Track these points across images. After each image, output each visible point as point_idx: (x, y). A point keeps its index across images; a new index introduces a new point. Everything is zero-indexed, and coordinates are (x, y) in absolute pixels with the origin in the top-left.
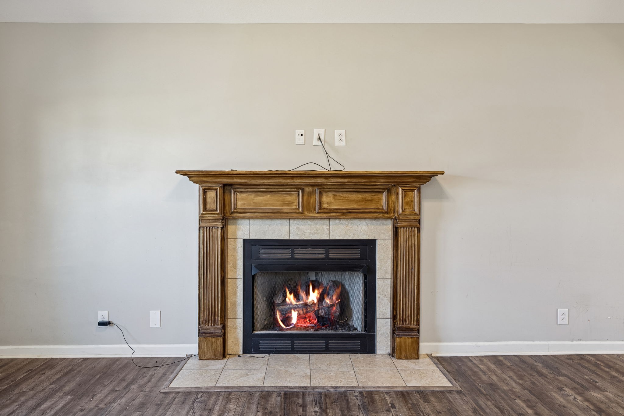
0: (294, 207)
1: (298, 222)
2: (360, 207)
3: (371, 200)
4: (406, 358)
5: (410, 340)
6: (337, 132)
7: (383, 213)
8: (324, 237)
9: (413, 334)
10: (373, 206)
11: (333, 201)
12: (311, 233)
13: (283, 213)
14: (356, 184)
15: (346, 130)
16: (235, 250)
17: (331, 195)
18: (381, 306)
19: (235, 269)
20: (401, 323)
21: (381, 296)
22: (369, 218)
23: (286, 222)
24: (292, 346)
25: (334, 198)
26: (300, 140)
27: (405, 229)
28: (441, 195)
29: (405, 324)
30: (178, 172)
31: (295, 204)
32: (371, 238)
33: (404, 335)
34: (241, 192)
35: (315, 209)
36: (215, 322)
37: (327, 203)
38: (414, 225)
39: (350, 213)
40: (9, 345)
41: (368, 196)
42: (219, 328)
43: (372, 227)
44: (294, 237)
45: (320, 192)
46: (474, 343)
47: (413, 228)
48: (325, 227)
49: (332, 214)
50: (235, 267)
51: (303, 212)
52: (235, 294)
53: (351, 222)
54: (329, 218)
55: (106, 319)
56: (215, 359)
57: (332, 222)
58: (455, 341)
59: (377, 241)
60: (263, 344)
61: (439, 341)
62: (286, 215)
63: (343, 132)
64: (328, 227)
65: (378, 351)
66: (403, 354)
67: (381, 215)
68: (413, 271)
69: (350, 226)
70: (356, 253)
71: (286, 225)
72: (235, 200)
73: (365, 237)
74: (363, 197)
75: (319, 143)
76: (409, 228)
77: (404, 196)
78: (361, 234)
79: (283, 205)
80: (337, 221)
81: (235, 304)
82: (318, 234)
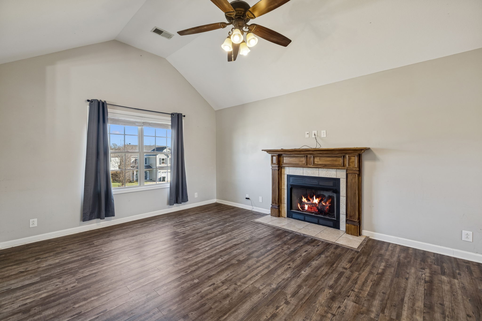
0: (304, 163)
1: (307, 169)
2: (331, 164)
3: (336, 161)
4: (352, 235)
5: (353, 226)
6: (322, 131)
7: (341, 166)
8: (317, 175)
9: (355, 224)
10: (337, 163)
11: (319, 160)
12: (311, 174)
13: (299, 165)
14: (326, 153)
15: (326, 131)
16: (284, 178)
17: (318, 158)
18: (342, 209)
19: (284, 185)
20: (350, 217)
21: (342, 204)
22: (336, 169)
23: (302, 169)
24: (305, 218)
25: (320, 160)
26: (307, 136)
27: (351, 174)
28: (375, 158)
29: (352, 219)
30: (262, 150)
31: (304, 162)
32: (337, 177)
33: (350, 224)
34: (285, 157)
35: (312, 164)
36: (276, 204)
37: (317, 162)
38: (356, 172)
39: (326, 166)
40: (227, 201)
41: (335, 159)
42: (277, 206)
43: (338, 173)
44: (305, 175)
45: (313, 157)
46: (396, 237)
47: (355, 174)
48: (317, 171)
49: (318, 166)
50: (284, 184)
51: (307, 165)
52: (284, 194)
53: (328, 170)
54: (319, 168)
55: (248, 197)
56: (275, 217)
57: (320, 169)
58: (384, 234)
59: (341, 179)
60: (294, 215)
61: (374, 231)
62: (301, 166)
63: (325, 131)
64: (318, 172)
65: (341, 229)
66: (350, 232)
67: (341, 167)
68: (355, 194)
69: (328, 172)
70: (331, 184)
71: (302, 170)
72: (283, 160)
73: (335, 177)
74: (332, 159)
75: (314, 137)
76: (353, 174)
77: (350, 159)
78: (333, 175)
79: (299, 162)
80: (322, 169)
81: (284, 198)
82: (314, 174)
